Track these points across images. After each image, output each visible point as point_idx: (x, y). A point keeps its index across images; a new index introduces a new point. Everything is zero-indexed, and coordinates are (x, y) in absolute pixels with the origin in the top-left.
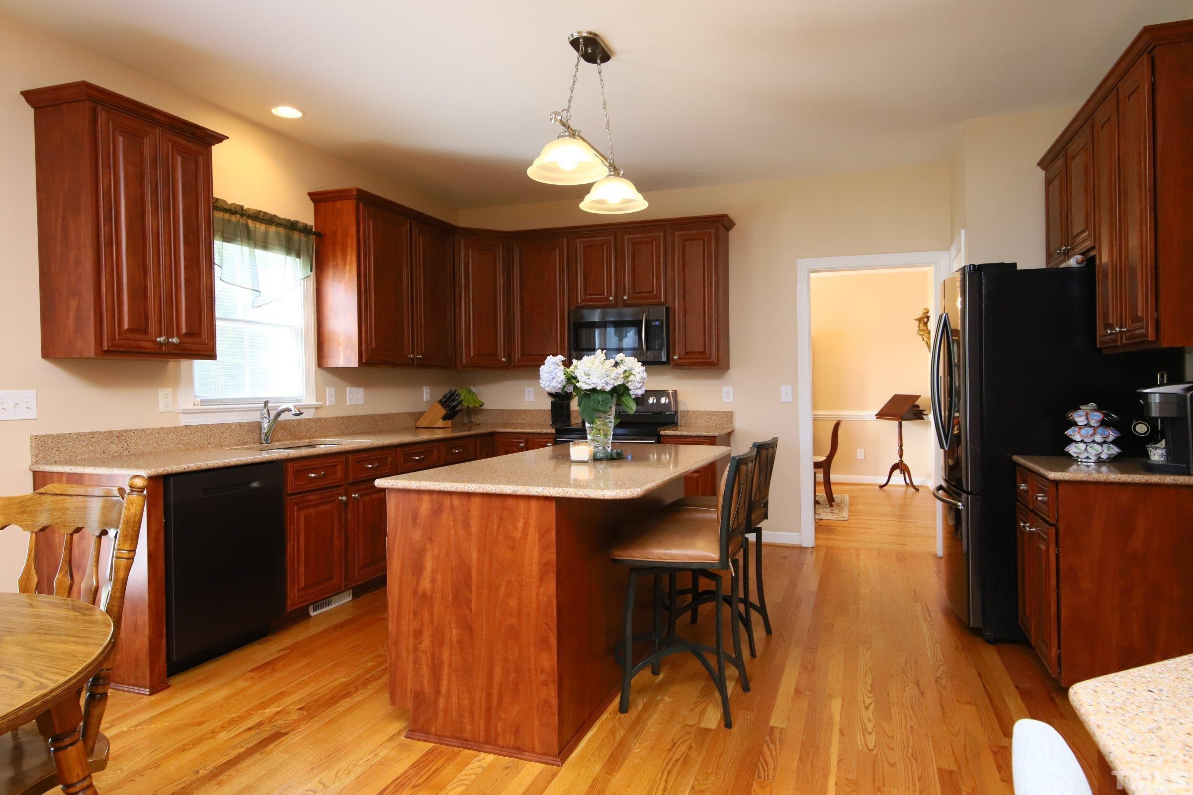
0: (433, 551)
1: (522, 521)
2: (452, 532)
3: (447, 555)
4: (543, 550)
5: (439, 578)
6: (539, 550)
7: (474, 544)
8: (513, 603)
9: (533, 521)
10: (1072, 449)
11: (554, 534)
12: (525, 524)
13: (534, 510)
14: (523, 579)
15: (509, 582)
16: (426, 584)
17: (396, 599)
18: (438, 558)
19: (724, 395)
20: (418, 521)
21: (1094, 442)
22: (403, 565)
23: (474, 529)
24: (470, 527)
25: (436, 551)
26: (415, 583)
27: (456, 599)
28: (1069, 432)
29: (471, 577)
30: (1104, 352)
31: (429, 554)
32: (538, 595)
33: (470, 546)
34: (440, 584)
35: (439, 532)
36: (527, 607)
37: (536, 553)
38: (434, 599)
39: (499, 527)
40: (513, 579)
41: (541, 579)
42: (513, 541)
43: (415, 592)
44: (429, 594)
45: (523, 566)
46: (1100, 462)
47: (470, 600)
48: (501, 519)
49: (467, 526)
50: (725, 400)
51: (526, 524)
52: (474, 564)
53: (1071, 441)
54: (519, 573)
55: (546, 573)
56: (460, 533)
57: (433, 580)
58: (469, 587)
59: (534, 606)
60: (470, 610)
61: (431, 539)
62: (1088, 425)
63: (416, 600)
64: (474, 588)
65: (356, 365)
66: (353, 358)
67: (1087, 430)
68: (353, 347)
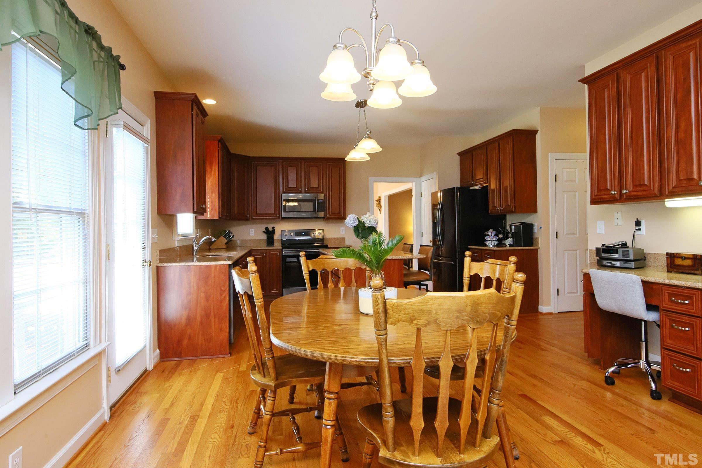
10: (487, 243)
19: (341, 231)
21: (493, 240)
28: (486, 238)
30: (490, 214)
46: (494, 246)
50: (341, 233)
53: (486, 240)
62: (492, 236)
65: (217, 218)
66: (216, 215)
67: (491, 237)
68: (216, 210)
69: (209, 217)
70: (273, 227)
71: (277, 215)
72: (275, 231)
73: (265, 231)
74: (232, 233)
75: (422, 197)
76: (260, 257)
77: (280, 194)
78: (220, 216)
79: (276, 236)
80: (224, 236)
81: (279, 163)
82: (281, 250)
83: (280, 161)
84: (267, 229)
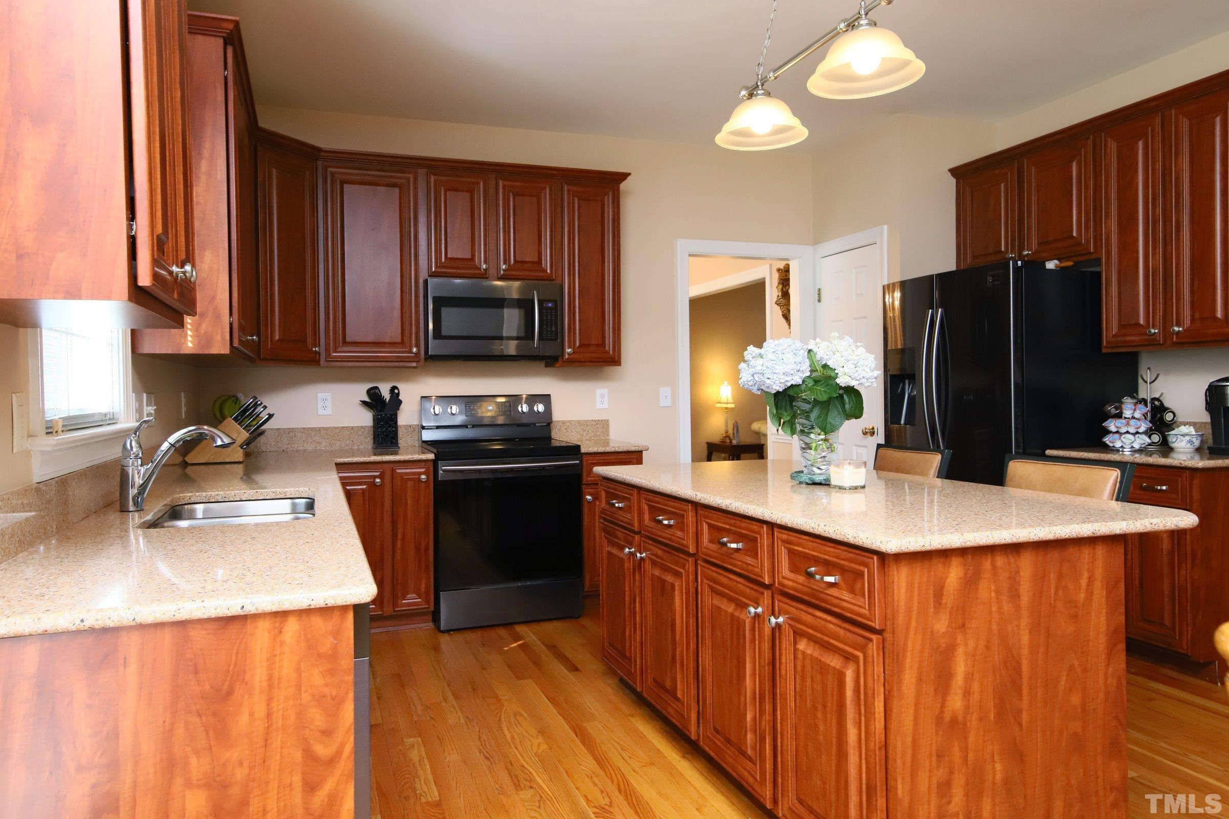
0: (966, 645)
1: (1086, 575)
2: (994, 609)
3: (987, 647)
4: (1111, 613)
5: (976, 687)
6: (1107, 613)
7: (1025, 622)
8: (1076, 699)
9: (1099, 573)
11: (1122, 585)
12: (1089, 578)
13: (1100, 556)
14: (1087, 661)
15: (1071, 669)
16: (956, 702)
17: (909, 740)
18: (974, 655)
19: (598, 399)
20: (944, 601)
22: (920, 680)
23: (1025, 599)
24: (1019, 596)
25: (971, 643)
26: (939, 705)
27: (1000, 715)
29: (1020, 675)
31: (960, 652)
32: (1106, 679)
33: (1018, 626)
34: (976, 697)
35: (975, 612)
36: (1093, 699)
37: (1103, 619)
38: (968, 724)
39: (1057, 589)
40: (1076, 663)
41: (1109, 656)
42: (1076, 607)
43: (939, 720)
44: (960, 718)
45: (1088, 641)
47: (1020, 711)
48: (1060, 577)
49: (1014, 594)
50: (599, 406)
51: (1091, 579)
52: (1025, 652)
54: (1083, 653)
55: (1115, 645)
56: (1006, 608)
57: (967, 693)
58: (1019, 690)
59: (1101, 696)
60: (1020, 725)
61: (963, 626)
63: (941, 733)
64: (1025, 691)
65: (225, 350)
66: (218, 338)
67: (1132, 422)
68: (218, 316)
69: (190, 345)
70: (394, 388)
71: (411, 348)
72: (401, 398)
73: (367, 399)
74: (265, 407)
75: (819, 301)
76: (363, 490)
77: (421, 281)
78: (236, 344)
79: (406, 417)
80: (234, 419)
81: (416, 179)
82: (431, 465)
83: (419, 171)
84: (374, 394)
